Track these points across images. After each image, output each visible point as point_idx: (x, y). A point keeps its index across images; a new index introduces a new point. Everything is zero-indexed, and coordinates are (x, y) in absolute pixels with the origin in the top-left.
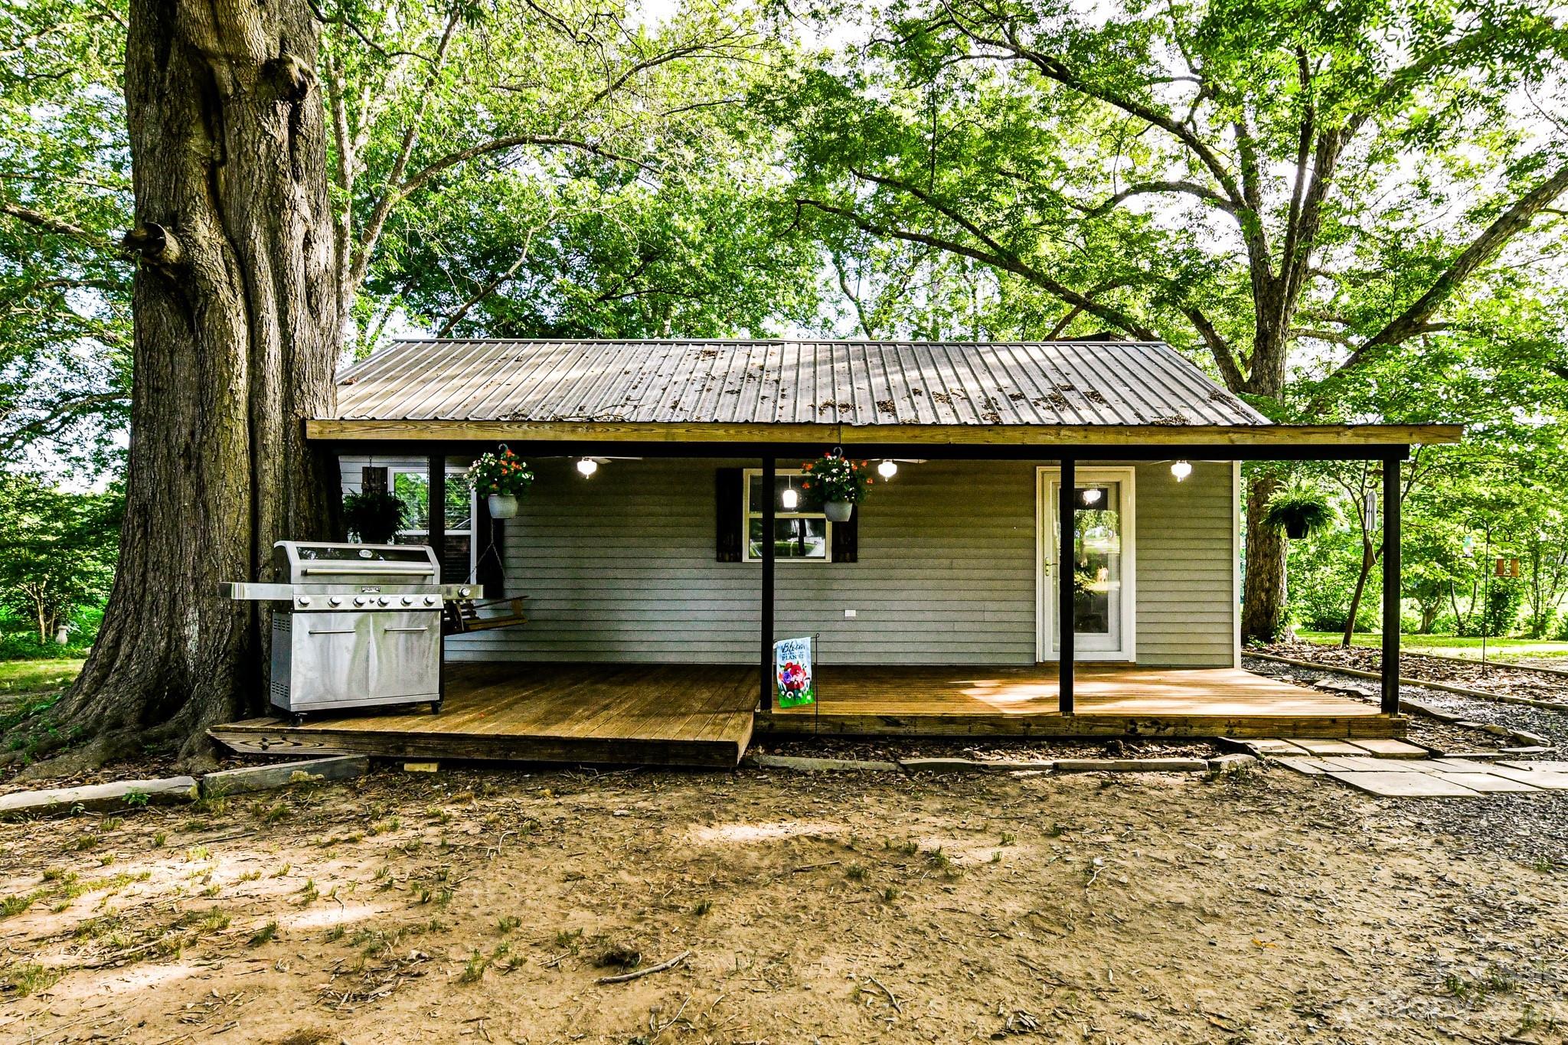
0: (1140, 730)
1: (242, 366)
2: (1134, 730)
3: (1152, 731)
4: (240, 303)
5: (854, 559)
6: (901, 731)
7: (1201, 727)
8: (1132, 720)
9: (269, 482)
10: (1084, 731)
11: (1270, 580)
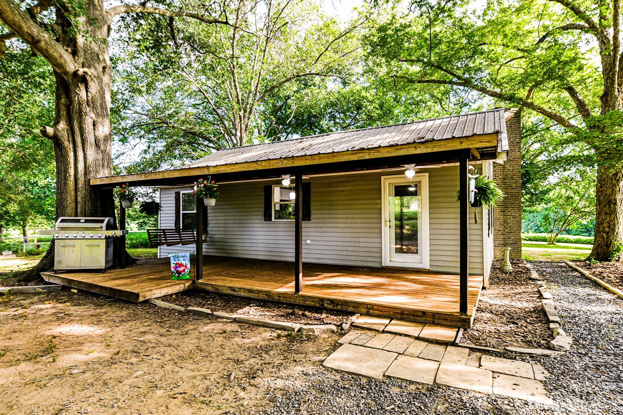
0: (325, 305)
1: (72, 165)
2: (323, 305)
3: (330, 307)
4: (71, 146)
5: (309, 220)
6: (236, 293)
7: (353, 307)
8: (322, 300)
9: (79, 199)
10: (302, 303)
11: (609, 227)
